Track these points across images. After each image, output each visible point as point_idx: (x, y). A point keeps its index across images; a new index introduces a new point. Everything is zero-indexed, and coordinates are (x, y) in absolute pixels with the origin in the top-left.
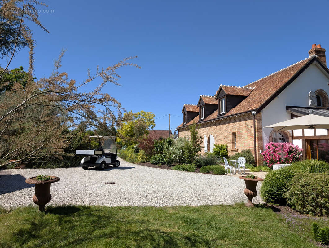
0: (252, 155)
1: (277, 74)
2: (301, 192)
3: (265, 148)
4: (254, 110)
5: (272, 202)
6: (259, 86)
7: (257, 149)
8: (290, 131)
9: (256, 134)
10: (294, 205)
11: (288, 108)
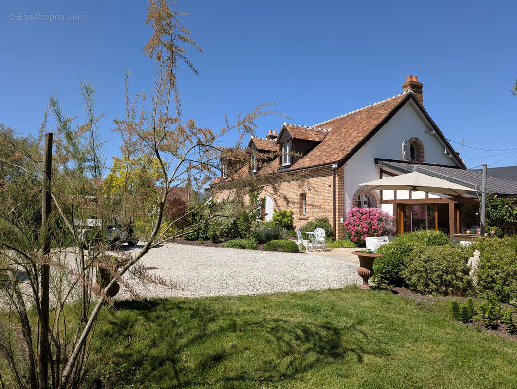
0: (330, 226)
1: (360, 112)
2: (424, 269)
3: (347, 216)
4: (335, 163)
5: (385, 283)
6: (337, 128)
7: (337, 217)
8: (378, 191)
9: (337, 196)
10: (414, 285)
11: (377, 161)
